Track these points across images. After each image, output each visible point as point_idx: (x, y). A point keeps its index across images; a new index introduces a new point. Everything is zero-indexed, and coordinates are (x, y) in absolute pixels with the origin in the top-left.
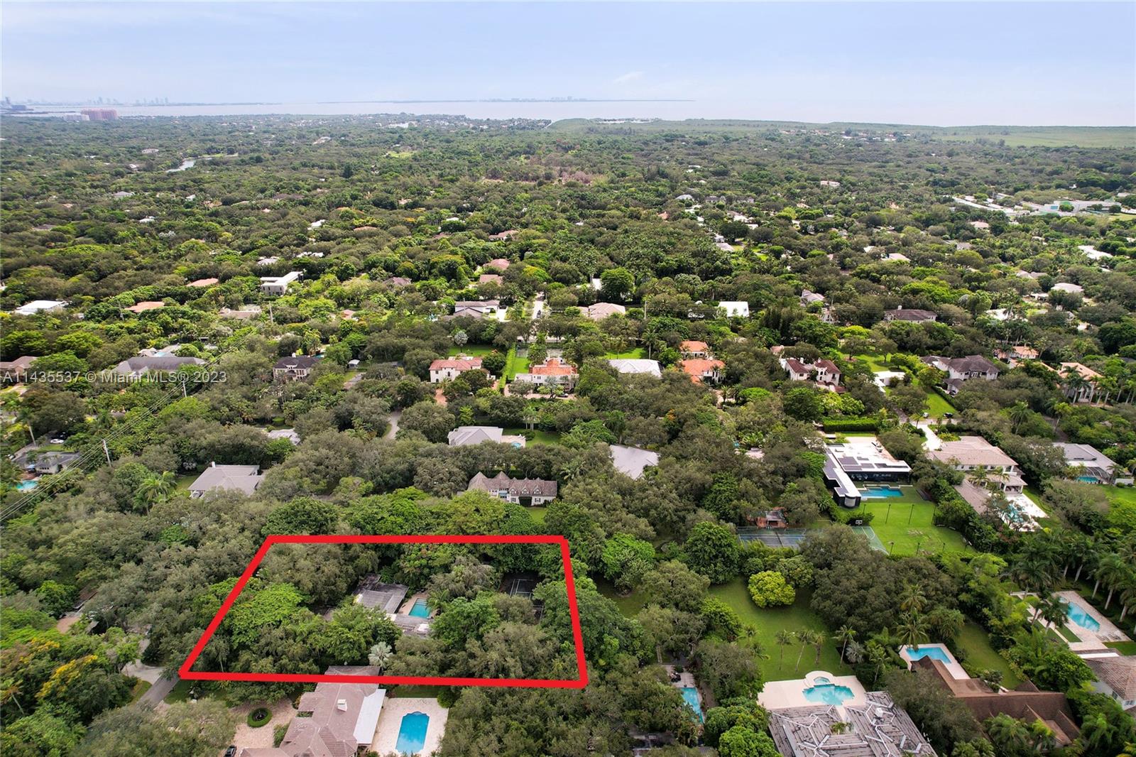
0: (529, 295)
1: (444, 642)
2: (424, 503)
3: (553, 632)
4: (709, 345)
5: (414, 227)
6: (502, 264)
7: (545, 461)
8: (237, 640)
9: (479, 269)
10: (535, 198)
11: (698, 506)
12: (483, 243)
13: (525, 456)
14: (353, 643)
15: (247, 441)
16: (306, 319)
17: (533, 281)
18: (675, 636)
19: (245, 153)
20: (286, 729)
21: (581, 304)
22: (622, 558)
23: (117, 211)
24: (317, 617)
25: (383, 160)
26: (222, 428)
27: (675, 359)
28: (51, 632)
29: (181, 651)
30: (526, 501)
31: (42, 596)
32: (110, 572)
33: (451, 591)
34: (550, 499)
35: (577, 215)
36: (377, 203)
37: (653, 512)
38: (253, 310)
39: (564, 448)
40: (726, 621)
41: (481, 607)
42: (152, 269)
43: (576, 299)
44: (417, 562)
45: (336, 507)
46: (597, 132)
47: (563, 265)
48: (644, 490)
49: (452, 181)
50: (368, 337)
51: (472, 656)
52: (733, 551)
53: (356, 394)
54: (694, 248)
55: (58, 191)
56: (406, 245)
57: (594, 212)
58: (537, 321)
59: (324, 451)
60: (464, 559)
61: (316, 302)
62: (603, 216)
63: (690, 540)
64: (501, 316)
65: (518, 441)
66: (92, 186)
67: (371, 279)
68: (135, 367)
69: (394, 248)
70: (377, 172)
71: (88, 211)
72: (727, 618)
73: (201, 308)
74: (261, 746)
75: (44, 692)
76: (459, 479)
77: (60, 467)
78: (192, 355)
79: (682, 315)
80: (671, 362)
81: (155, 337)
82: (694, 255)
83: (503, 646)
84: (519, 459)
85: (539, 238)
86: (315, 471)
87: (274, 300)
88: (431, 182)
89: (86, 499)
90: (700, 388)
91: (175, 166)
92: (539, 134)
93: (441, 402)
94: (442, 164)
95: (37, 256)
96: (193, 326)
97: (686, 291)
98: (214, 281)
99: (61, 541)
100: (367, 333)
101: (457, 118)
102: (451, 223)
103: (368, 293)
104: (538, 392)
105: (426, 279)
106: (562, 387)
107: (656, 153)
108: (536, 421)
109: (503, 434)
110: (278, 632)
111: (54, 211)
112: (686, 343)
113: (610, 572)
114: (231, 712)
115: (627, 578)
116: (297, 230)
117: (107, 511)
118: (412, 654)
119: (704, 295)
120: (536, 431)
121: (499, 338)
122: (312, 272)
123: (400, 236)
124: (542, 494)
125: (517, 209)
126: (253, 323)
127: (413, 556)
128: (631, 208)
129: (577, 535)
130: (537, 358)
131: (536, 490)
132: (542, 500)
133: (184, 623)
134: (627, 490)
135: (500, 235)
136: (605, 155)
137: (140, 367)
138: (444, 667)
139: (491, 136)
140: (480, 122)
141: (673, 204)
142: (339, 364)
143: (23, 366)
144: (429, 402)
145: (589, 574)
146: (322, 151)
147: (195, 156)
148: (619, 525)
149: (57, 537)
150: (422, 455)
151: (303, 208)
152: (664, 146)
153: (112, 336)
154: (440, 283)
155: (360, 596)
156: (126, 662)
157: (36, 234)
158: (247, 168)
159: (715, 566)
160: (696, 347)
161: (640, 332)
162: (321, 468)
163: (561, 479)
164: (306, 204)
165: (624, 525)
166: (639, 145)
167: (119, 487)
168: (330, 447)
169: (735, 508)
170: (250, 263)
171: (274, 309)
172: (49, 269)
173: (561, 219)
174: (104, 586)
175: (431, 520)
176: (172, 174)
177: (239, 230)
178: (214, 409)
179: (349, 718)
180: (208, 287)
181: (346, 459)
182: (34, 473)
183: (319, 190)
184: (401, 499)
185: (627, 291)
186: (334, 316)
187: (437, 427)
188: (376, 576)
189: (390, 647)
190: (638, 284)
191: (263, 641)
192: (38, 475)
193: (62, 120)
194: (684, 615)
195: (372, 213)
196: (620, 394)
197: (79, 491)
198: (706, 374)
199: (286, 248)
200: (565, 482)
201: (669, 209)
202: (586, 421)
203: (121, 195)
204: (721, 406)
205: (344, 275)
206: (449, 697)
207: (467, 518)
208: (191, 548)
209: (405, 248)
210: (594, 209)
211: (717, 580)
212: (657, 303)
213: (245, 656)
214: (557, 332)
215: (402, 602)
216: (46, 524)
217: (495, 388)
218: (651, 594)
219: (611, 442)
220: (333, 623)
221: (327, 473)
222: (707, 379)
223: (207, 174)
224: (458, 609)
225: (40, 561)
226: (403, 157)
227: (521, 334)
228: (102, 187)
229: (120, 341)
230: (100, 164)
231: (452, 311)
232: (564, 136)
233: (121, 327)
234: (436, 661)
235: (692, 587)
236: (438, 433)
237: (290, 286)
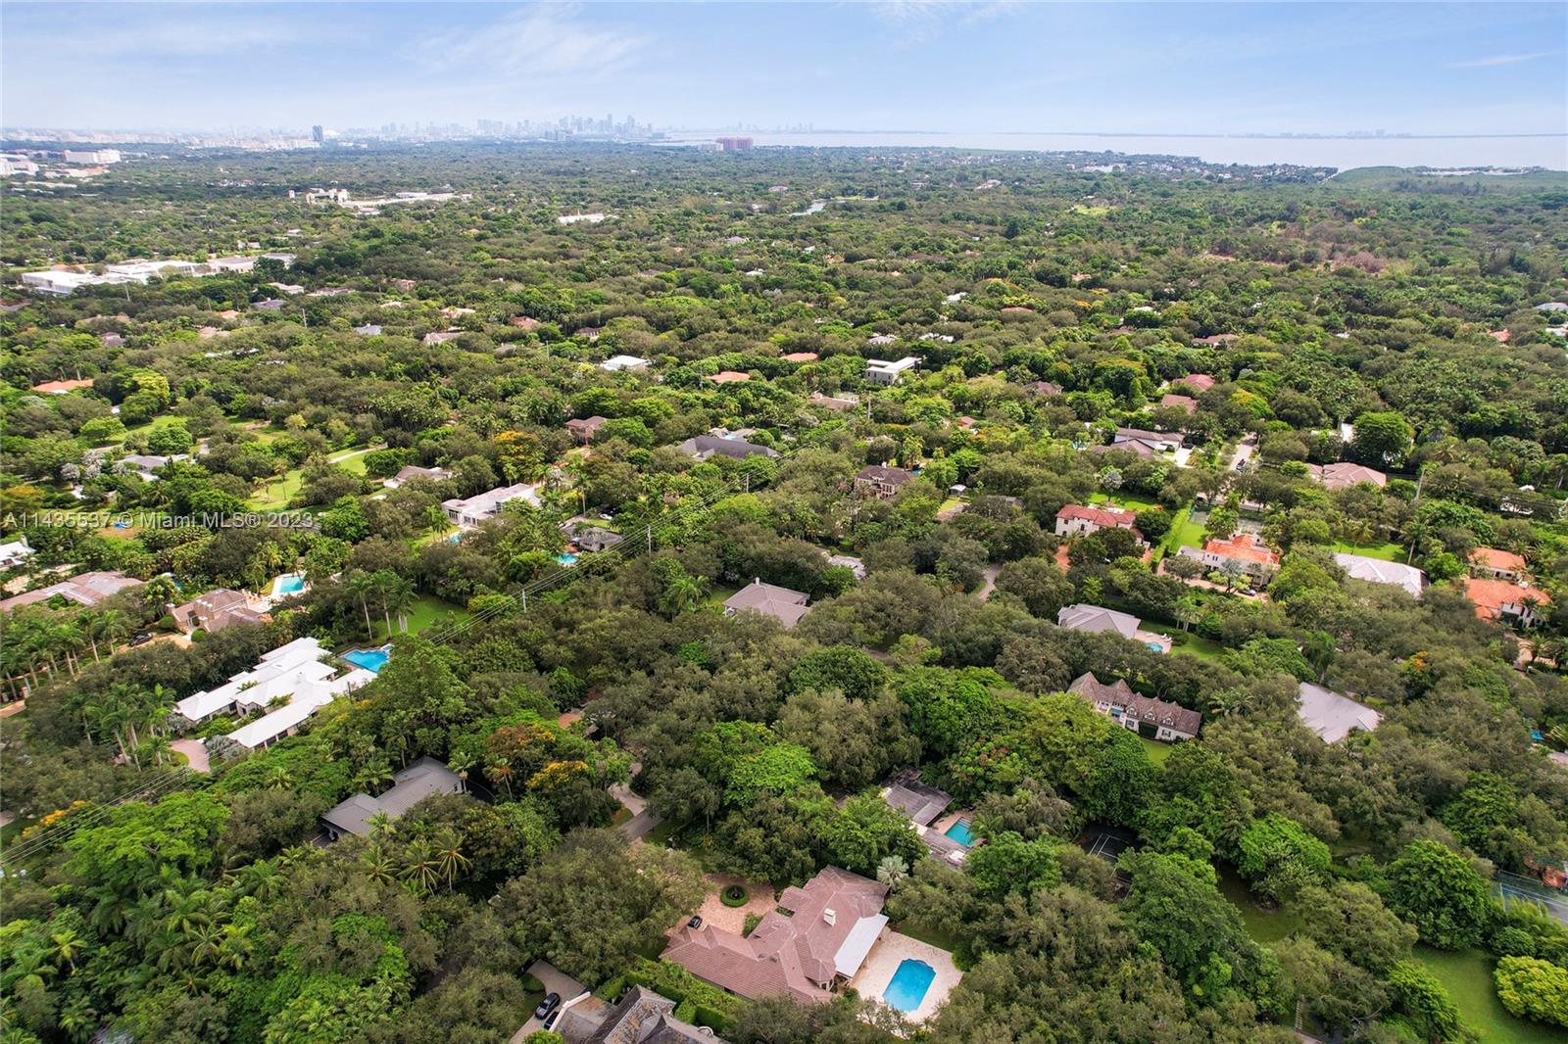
0: (1231, 434)
1: (978, 883)
2: (1000, 693)
3: (1133, 922)
4: (1529, 561)
5: (1085, 315)
6: (1202, 383)
7: (1192, 681)
8: (730, 796)
9: (1165, 385)
10: (1279, 289)
11: (1430, 814)
12: (1180, 348)
13: (1161, 666)
14: (863, 845)
15: (801, 561)
16: (912, 421)
17: (1243, 414)
18: (1331, 998)
19: (887, 196)
20: (759, 920)
21: (1313, 459)
22: (1271, 852)
23: (726, 260)
24: (827, 800)
25: (1063, 216)
26: (777, 539)
27: (1455, 573)
28: (552, 723)
29: (669, 789)
30: (1148, 731)
31: (554, 681)
32: (620, 675)
33: (1006, 821)
34: (1185, 736)
35: (1341, 320)
36: (1042, 277)
37: (1344, 800)
38: (849, 399)
39: (1224, 668)
40: (1429, 1008)
41: (1038, 854)
42: (746, 333)
43: (1306, 451)
44: (971, 769)
45: (887, 670)
46: (1415, 189)
47: (1298, 395)
48: (1339, 763)
49: (1156, 253)
50: (983, 457)
51: (1010, 914)
52: (1476, 904)
53: (948, 530)
54: (1543, 396)
55: (672, 232)
56: (1067, 338)
57: (1371, 318)
58: (1234, 475)
59: (889, 594)
60: (1034, 784)
61: (928, 401)
62: (1387, 326)
63: (1399, 862)
64: (1182, 458)
65: (1159, 643)
66: (707, 229)
67: (1008, 380)
68: (701, 448)
69: (1052, 340)
70: (1052, 233)
71: (696, 258)
72: (1435, 1004)
73: (790, 388)
74: (728, 929)
75: (532, 783)
76: (1059, 673)
77: (602, 546)
78: (766, 443)
79: (1489, 505)
80: (1444, 576)
81: (731, 415)
82: (1540, 407)
83: (1055, 916)
84: (1153, 667)
85: (1269, 350)
86: (873, 617)
87: (877, 390)
88: (1126, 252)
89: (617, 589)
90: (1488, 628)
91: (802, 208)
92: (1311, 190)
93: (1062, 564)
94: (1147, 228)
95: (634, 305)
96: (774, 408)
97: (1506, 467)
98: (812, 356)
99: (583, 627)
100: (984, 452)
101: (1188, 160)
102: (1140, 315)
103: (999, 398)
104: (1209, 579)
105: (1085, 390)
106: (1249, 579)
107: (1517, 228)
108: (1194, 620)
109: (1139, 628)
110: (777, 802)
111: (662, 255)
112: (1483, 551)
113: (1248, 867)
114: (705, 879)
115: (1272, 884)
116: (927, 303)
117: (633, 607)
118: (933, 884)
119: (1540, 478)
120: (1190, 635)
121: (1169, 490)
122: (933, 360)
123: (1063, 325)
124: (1174, 727)
125: (1245, 303)
126: (845, 416)
127: (968, 759)
128: (1442, 318)
129: (1207, 797)
130: (1219, 531)
131: (1167, 718)
132: (1174, 734)
133: (679, 757)
134: (1309, 755)
135: (1211, 339)
136: (1417, 228)
137: (706, 449)
138: (969, 916)
139: (1233, 190)
140: (1222, 168)
141: (1524, 317)
142: (938, 486)
143: (593, 427)
144: (1043, 561)
145: (1213, 860)
146: (985, 199)
147: (827, 197)
148: (1281, 803)
149: (580, 623)
150: (1015, 630)
151: (941, 274)
152: (1536, 215)
153: (685, 407)
154: (1102, 399)
155: (889, 790)
156: (612, 781)
157: (640, 280)
158: (884, 216)
159: (1437, 916)
160: (1499, 561)
161: (1402, 518)
162: (881, 615)
163: (1207, 713)
164: (947, 269)
165: (1290, 806)
166: (1487, 213)
167: (651, 583)
168: (898, 590)
169: (1500, 837)
170: (859, 339)
171: (874, 402)
172: (643, 321)
173: (1314, 325)
174: (610, 689)
175: (1003, 719)
176: (795, 218)
177: (857, 297)
178: (774, 514)
179: (836, 936)
180: (803, 364)
181: (915, 612)
182: (578, 547)
183: (968, 252)
184: (970, 681)
185: (1396, 451)
186: (947, 423)
187: (1046, 596)
188: (915, 771)
189: (906, 866)
190: (1420, 441)
191: (758, 807)
192: (580, 550)
193: (695, 149)
194: (1355, 972)
195: (1031, 290)
196: (1339, 608)
197: (613, 578)
198: (1507, 609)
199: (908, 325)
200: (1213, 718)
201: (1514, 326)
202: (1270, 636)
203: (736, 240)
204: (1524, 669)
205: (973, 370)
206: (967, 959)
207: (1052, 729)
208: (706, 672)
209: (1065, 343)
210: (1374, 314)
211: (1436, 940)
212: (1445, 478)
213: (734, 818)
214: (1261, 496)
215: (940, 815)
216: (572, 606)
217: (1144, 560)
218: (1308, 921)
219: (1303, 677)
220: (844, 811)
221: (887, 624)
222: (1507, 617)
223: (835, 222)
224: (1006, 846)
225: (560, 643)
226: (1094, 215)
227: (1205, 490)
228: (718, 230)
229: (692, 414)
230: (722, 202)
231: (1110, 440)
232: (1352, 194)
233: (698, 398)
234: (960, 904)
235: (1381, 934)
236: (1047, 606)
237: (902, 375)
